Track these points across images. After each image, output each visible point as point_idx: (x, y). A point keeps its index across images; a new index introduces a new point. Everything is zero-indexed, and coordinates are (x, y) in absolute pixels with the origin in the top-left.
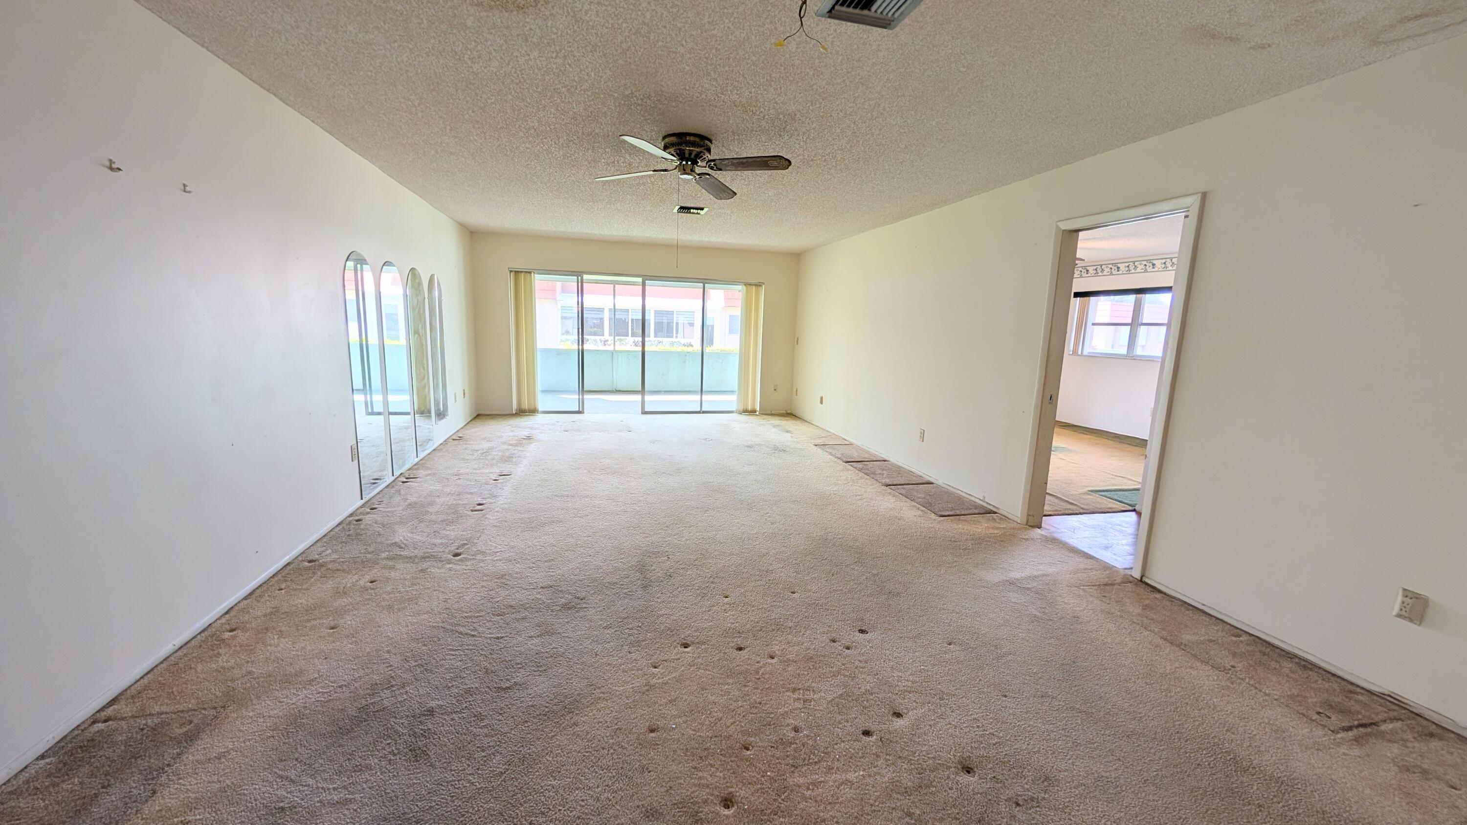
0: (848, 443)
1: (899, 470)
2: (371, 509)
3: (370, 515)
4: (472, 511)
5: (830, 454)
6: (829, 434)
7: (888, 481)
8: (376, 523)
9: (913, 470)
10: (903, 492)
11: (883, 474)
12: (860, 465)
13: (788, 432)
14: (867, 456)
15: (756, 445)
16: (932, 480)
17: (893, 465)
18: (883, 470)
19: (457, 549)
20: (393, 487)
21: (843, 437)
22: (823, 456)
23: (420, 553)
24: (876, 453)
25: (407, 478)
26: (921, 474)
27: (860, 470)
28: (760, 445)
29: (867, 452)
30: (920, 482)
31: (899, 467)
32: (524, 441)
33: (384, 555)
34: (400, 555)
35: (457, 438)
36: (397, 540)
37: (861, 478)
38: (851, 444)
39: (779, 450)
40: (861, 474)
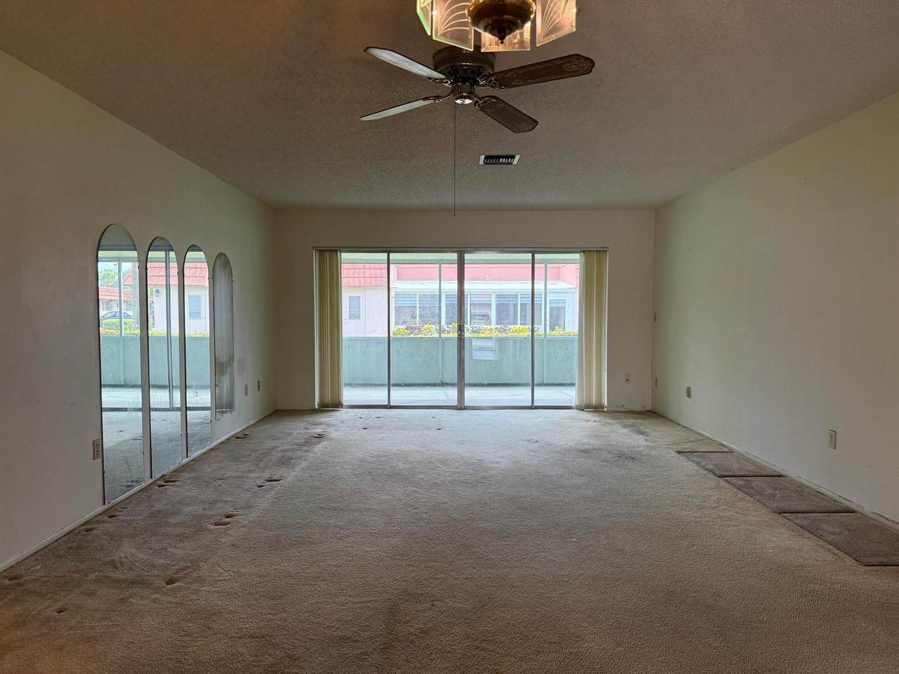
0: (727, 450)
1: (801, 490)
2: (110, 517)
3: (104, 525)
4: (216, 524)
5: (698, 464)
6: (700, 438)
7: (784, 505)
8: (105, 534)
9: (823, 491)
10: (805, 523)
11: (775, 495)
12: (740, 482)
13: (642, 433)
14: (753, 468)
15: (594, 449)
16: (853, 506)
17: (794, 482)
18: (776, 489)
19: (176, 573)
20: (146, 491)
21: (720, 441)
22: (688, 467)
23: (130, 575)
24: (767, 465)
25: (166, 482)
26: (835, 497)
27: (740, 488)
28: (599, 449)
29: (754, 463)
30: (834, 509)
31: (801, 485)
32: (314, 439)
33: (92, 576)
34: (109, 577)
35: (242, 437)
36: (116, 558)
37: (741, 499)
38: (731, 451)
39: (625, 457)
40: (740, 495)
